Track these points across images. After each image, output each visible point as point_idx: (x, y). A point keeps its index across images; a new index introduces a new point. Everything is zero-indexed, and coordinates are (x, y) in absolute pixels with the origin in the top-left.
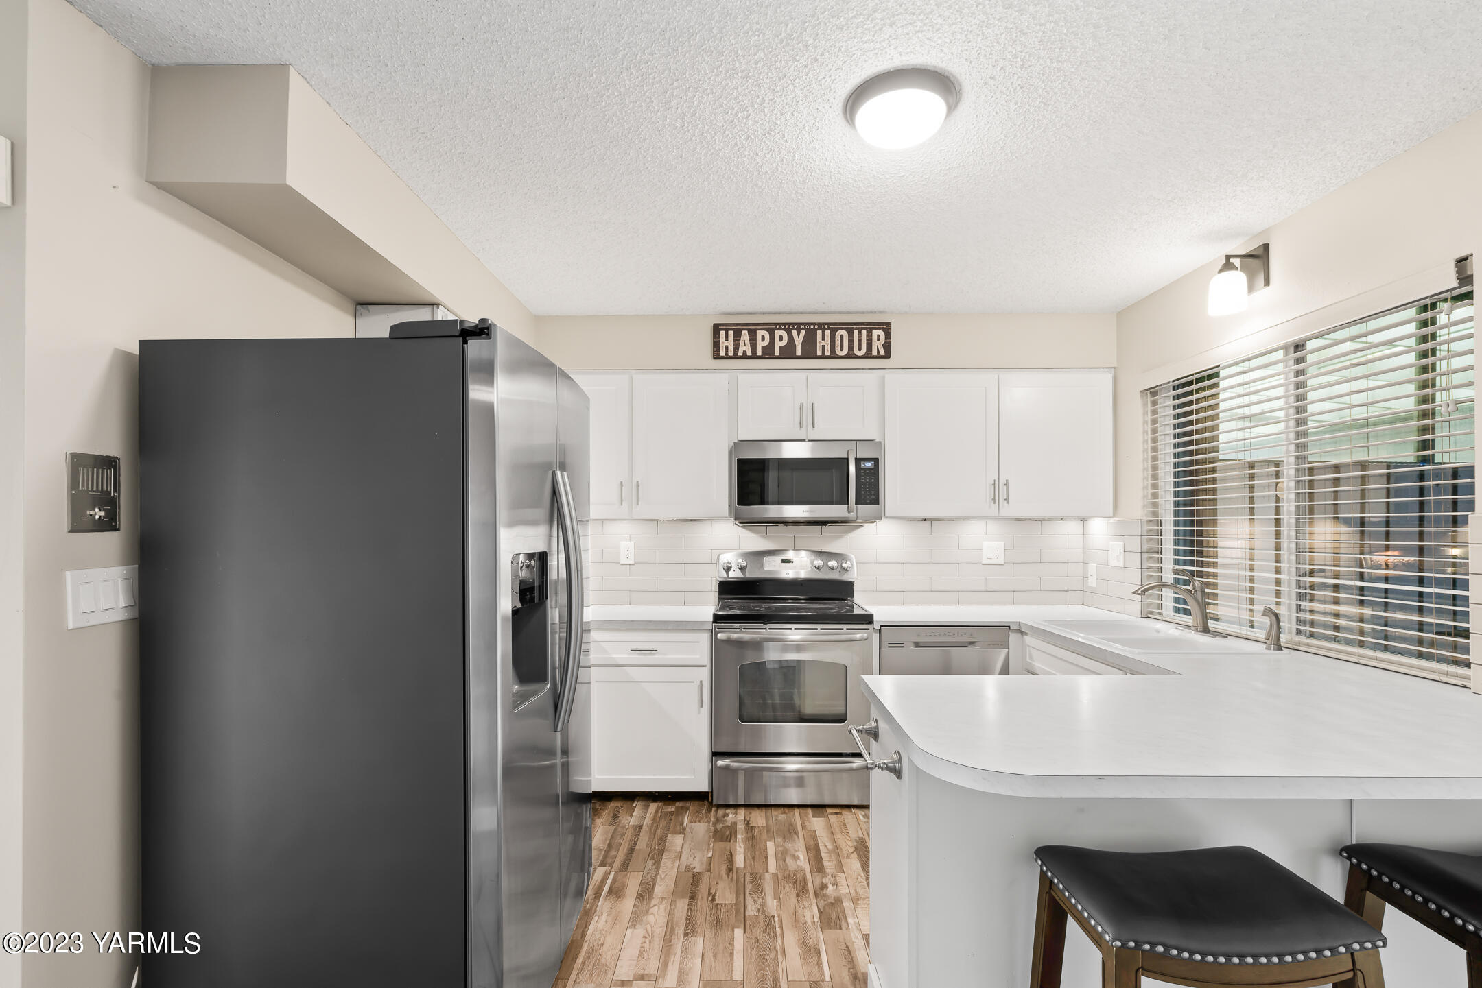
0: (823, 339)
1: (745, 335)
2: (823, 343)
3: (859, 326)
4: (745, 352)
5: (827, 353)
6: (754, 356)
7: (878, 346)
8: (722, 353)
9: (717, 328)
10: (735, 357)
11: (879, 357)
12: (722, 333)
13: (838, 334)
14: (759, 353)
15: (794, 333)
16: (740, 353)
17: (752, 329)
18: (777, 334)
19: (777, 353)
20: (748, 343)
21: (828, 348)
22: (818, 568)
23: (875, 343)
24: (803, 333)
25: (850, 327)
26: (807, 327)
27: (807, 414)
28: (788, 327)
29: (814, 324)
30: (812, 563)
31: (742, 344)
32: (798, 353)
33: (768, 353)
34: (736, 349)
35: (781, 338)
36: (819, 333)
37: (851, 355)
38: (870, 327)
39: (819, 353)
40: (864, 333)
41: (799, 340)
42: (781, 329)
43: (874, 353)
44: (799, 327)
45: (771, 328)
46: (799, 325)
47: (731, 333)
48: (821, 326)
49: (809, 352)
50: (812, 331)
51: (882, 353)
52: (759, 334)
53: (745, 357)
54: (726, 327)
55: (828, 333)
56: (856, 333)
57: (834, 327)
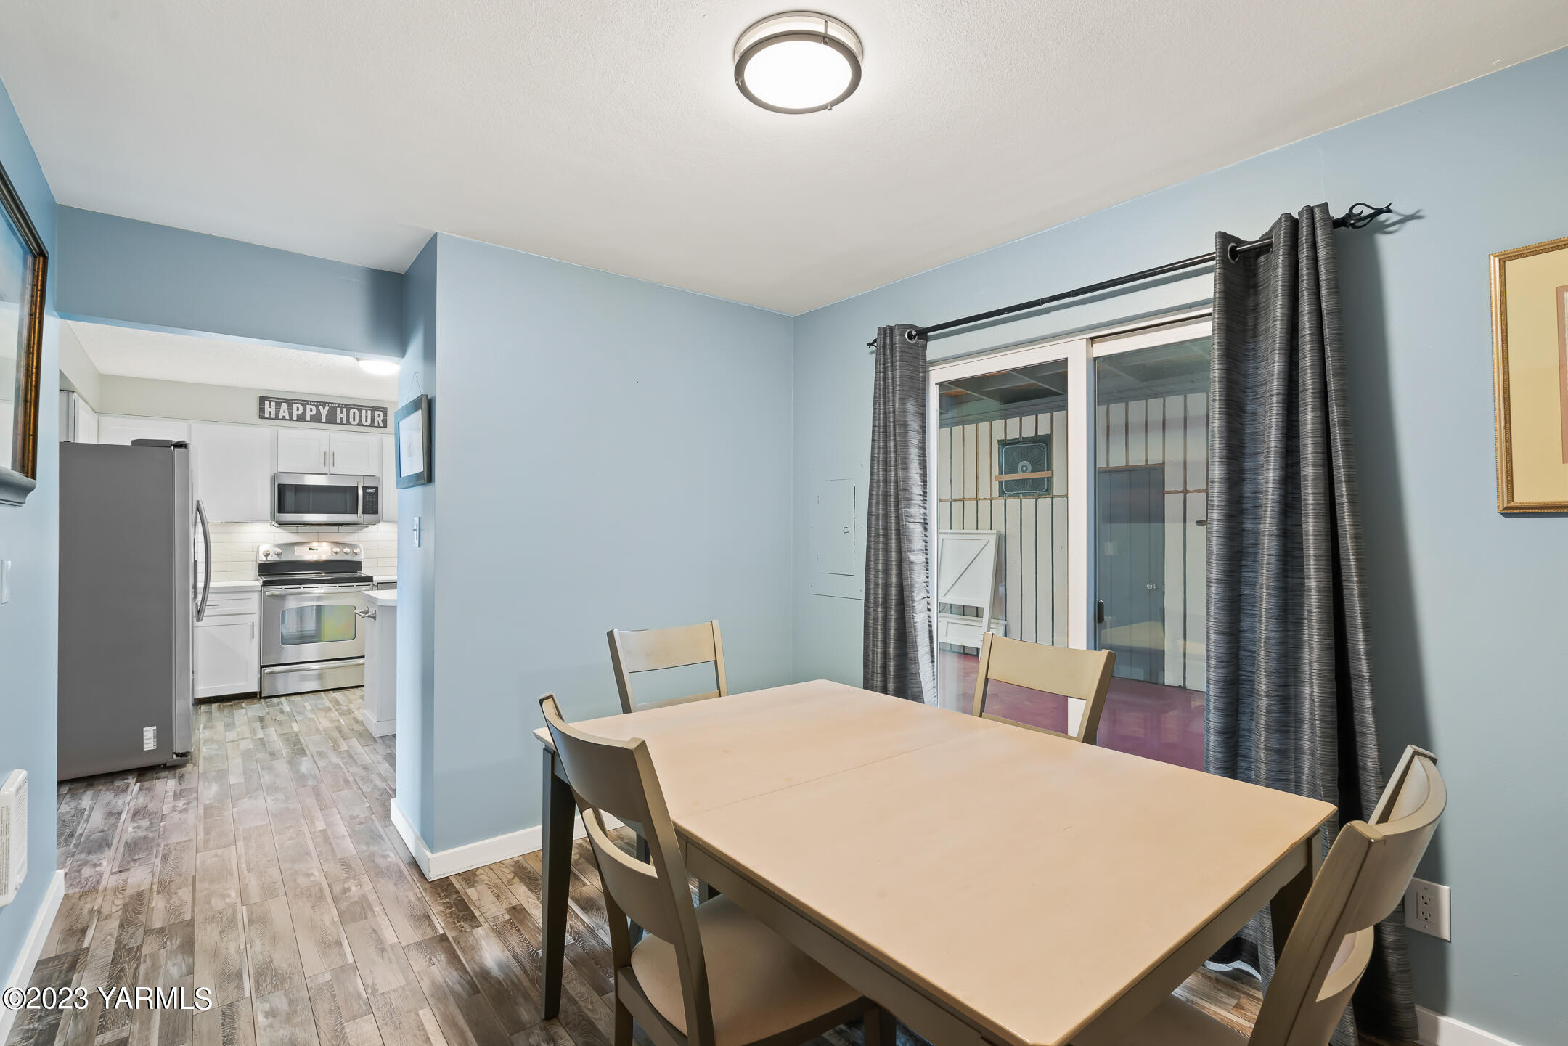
0: (342, 413)
1: (284, 406)
2: (341, 415)
3: (367, 408)
4: (284, 417)
5: (344, 422)
6: (291, 419)
7: (378, 420)
8: (267, 415)
9: (262, 400)
10: (277, 418)
11: (379, 426)
12: (267, 403)
13: (352, 411)
14: (295, 418)
15: (321, 408)
16: (281, 417)
17: (290, 403)
18: (308, 407)
19: (308, 419)
20: (286, 411)
21: (344, 419)
22: (336, 553)
23: (377, 419)
24: (327, 408)
25: (360, 408)
26: (330, 405)
27: (329, 457)
28: (317, 404)
29: (335, 404)
30: (332, 549)
31: (281, 411)
32: (324, 420)
33: (302, 418)
34: (277, 414)
35: (311, 410)
36: (339, 409)
37: (360, 424)
38: (373, 409)
39: (339, 421)
40: (369, 412)
41: (324, 412)
42: (311, 404)
43: (376, 424)
44: (324, 404)
45: (305, 403)
46: (324, 403)
47: (273, 404)
48: (339, 405)
49: (331, 419)
50: (333, 408)
51: (381, 425)
52: (295, 406)
53: (284, 419)
54: (270, 400)
55: (344, 410)
56: (364, 412)
57: (349, 407)
